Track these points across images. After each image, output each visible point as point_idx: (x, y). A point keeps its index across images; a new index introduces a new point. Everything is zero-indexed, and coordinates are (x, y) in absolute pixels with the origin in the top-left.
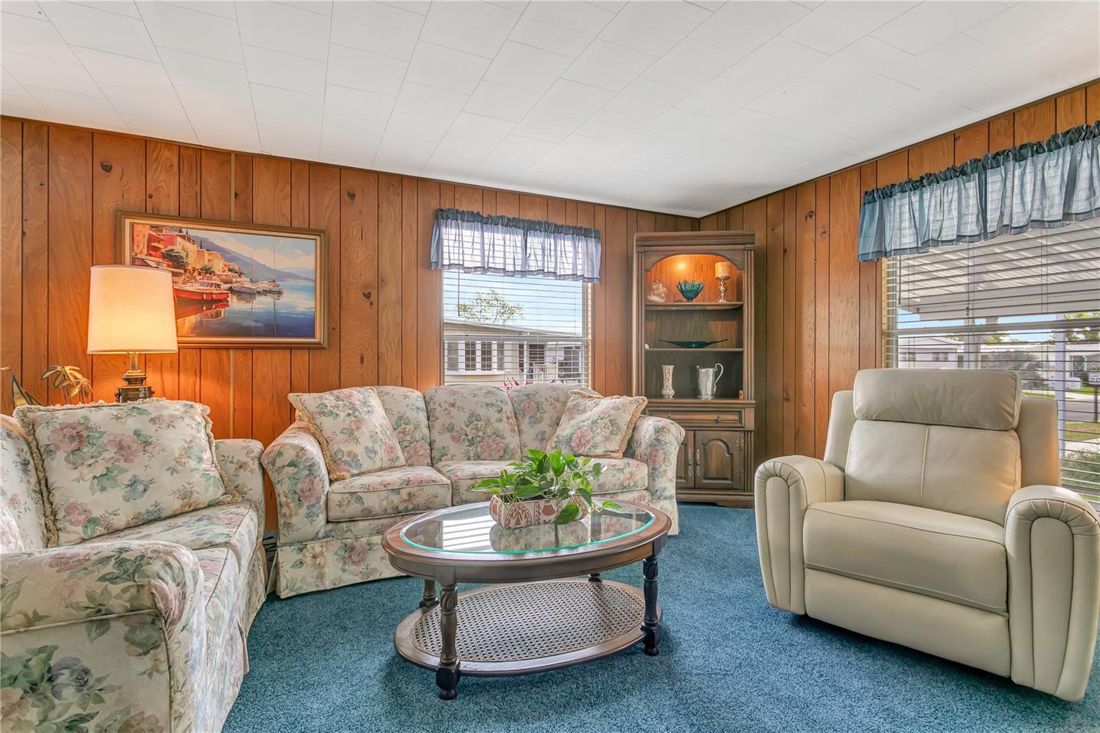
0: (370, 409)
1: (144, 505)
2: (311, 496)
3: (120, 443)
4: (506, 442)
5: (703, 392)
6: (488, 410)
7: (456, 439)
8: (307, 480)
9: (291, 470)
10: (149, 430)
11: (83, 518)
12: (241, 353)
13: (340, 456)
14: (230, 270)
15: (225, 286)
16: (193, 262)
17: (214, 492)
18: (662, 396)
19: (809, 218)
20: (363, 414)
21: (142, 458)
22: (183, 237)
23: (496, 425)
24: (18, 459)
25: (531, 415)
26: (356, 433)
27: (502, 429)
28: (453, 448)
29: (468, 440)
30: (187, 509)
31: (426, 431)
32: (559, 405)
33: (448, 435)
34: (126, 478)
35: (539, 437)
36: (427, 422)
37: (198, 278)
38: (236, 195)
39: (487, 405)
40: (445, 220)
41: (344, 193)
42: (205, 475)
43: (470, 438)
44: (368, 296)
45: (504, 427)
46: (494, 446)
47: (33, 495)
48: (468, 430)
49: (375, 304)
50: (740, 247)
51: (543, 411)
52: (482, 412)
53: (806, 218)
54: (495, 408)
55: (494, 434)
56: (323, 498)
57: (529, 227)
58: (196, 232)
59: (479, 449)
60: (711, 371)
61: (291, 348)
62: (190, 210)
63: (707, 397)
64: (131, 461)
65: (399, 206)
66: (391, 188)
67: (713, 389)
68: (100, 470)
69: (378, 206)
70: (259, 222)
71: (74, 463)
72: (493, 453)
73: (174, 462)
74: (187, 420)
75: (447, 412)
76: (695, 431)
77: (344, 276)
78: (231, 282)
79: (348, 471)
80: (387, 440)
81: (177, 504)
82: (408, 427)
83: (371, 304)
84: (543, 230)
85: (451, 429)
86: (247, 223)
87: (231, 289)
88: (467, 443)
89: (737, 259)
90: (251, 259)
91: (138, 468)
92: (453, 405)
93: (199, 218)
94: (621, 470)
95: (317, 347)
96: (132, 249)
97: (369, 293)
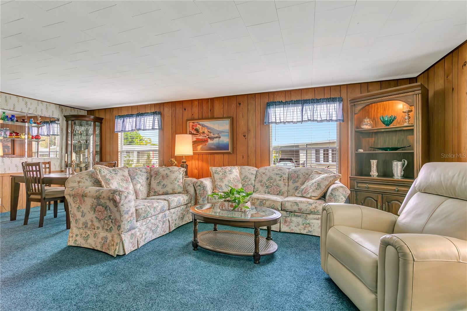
0: (231, 173)
1: (165, 190)
2: (204, 195)
3: (163, 176)
4: (281, 188)
5: (395, 174)
6: (276, 176)
7: (262, 186)
8: (203, 191)
9: (199, 187)
10: (169, 173)
11: (154, 191)
12: (211, 155)
13: (217, 186)
14: (208, 132)
15: (207, 137)
16: (201, 131)
17: (180, 190)
18: (370, 176)
19: (464, 66)
20: (227, 174)
21: (166, 180)
22: (198, 124)
23: (278, 182)
24: (146, 177)
25: (294, 179)
26: (223, 180)
27: (280, 184)
28: (261, 188)
29: (266, 186)
30: (173, 193)
31: (253, 182)
32: (307, 176)
33: (260, 184)
34: (162, 184)
35: (295, 188)
36: (255, 179)
37: (202, 135)
38: (210, 110)
39: (277, 174)
40: (269, 106)
41: (237, 103)
42: (179, 185)
43: (267, 186)
44: (245, 136)
45: (281, 183)
46: (276, 190)
47: (147, 185)
48: (267, 183)
49: (247, 139)
50: (411, 93)
51: (299, 178)
52: (274, 177)
53: (463, 67)
54: (279, 176)
55: (277, 185)
56: (207, 197)
57: (304, 102)
58: (201, 122)
59: (270, 190)
60: (399, 164)
61: (223, 153)
62: (200, 117)
63: (398, 177)
64: (164, 180)
65: (254, 104)
66: (252, 99)
67: (401, 173)
68: (158, 181)
69: (248, 106)
70: (216, 117)
71: (155, 179)
72: (275, 192)
73: (172, 182)
74: (178, 172)
75: (261, 176)
76: (382, 194)
77: (238, 130)
78: (208, 135)
79: (218, 190)
80: (235, 183)
81: (171, 191)
82: (247, 180)
83: (246, 139)
84: (311, 102)
85: (261, 182)
86: (212, 118)
87: (209, 137)
88: (266, 187)
89: (410, 100)
90: (213, 128)
91: (165, 182)
92: (264, 174)
93: (203, 119)
94: (311, 204)
95: (229, 153)
96: (189, 129)
97: (245, 135)
